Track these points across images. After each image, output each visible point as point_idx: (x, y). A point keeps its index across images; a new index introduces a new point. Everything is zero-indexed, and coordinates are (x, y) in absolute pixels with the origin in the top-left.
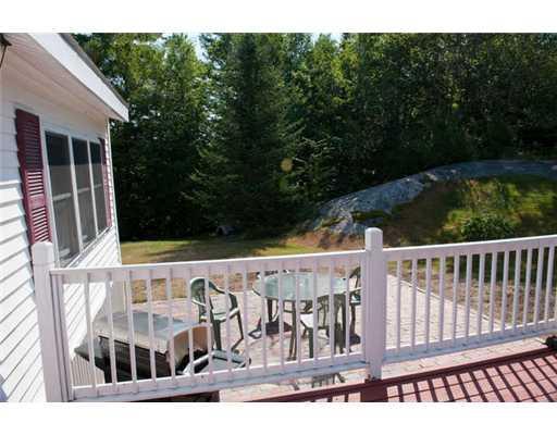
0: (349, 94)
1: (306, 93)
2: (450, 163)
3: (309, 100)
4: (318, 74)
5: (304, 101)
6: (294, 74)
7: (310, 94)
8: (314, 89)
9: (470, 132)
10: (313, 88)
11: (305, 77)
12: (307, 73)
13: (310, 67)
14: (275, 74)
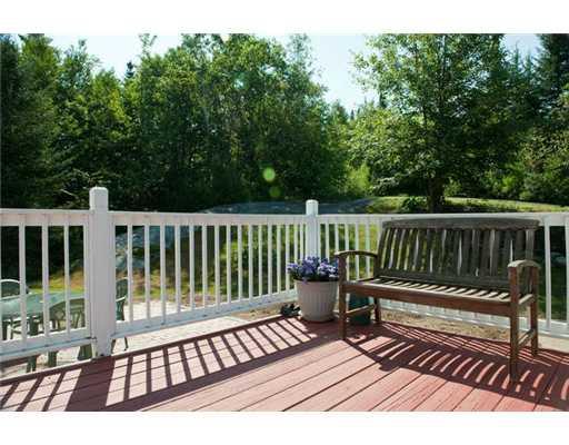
0: (129, 130)
1: (81, 125)
2: (228, 203)
3: (85, 133)
4: (97, 107)
5: (79, 132)
6: (68, 104)
7: (86, 127)
8: (91, 123)
9: (245, 177)
10: (89, 122)
11: (81, 108)
12: (85, 105)
13: (88, 100)
14: (45, 101)
